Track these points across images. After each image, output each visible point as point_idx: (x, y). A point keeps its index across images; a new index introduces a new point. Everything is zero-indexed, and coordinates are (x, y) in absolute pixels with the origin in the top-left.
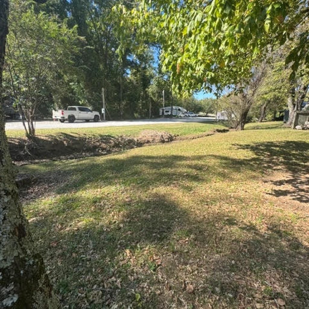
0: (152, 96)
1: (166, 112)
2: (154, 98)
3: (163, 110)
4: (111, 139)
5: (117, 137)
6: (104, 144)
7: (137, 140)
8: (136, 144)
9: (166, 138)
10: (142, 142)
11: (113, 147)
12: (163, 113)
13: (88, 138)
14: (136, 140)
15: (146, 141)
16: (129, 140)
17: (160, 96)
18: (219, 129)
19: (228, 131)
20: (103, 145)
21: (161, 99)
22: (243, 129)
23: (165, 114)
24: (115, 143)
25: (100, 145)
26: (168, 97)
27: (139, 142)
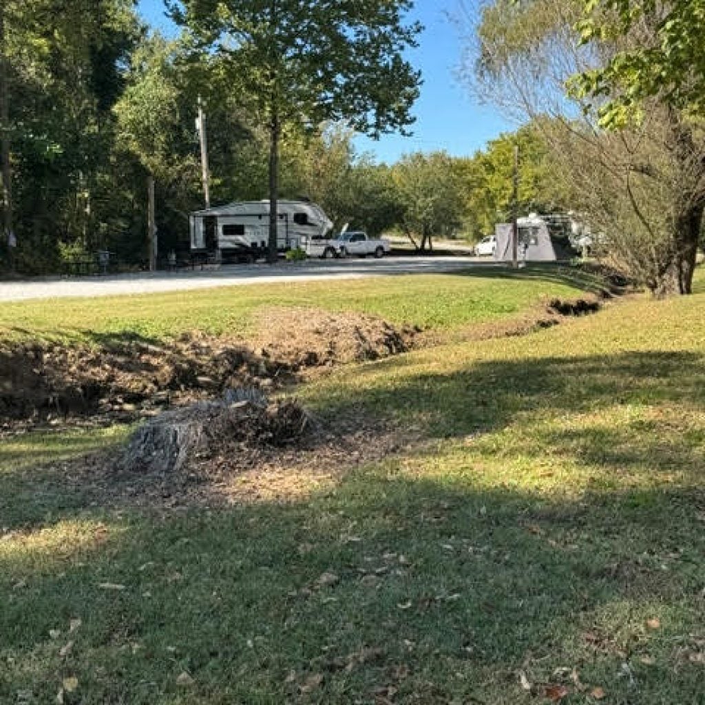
0: (134, 146)
1: (229, 230)
2: (144, 159)
3: (210, 222)
4: (144, 351)
5: (170, 341)
6: (130, 376)
7: (265, 354)
8: (263, 369)
9: (378, 342)
10: (286, 361)
11: (173, 386)
12: (210, 236)
13: (50, 350)
14: (258, 352)
15: (303, 356)
16: (229, 353)
17: (181, 145)
18: (563, 300)
19: (594, 308)
20: (125, 379)
21: (190, 161)
22: (689, 291)
23: (226, 242)
24: (177, 370)
25: (111, 379)
26: (226, 149)
27: (272, 359)
